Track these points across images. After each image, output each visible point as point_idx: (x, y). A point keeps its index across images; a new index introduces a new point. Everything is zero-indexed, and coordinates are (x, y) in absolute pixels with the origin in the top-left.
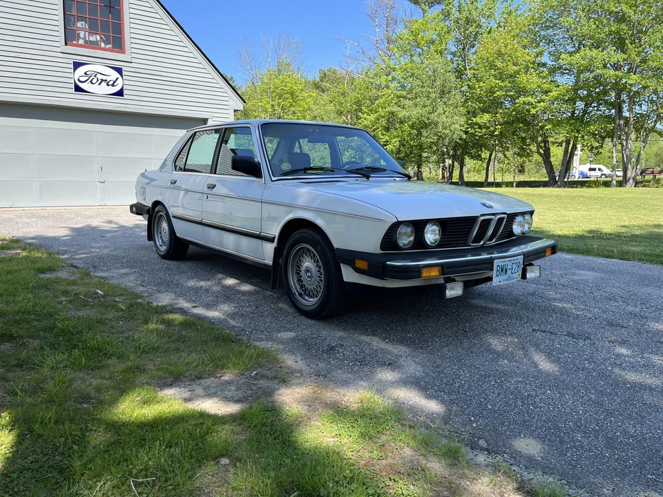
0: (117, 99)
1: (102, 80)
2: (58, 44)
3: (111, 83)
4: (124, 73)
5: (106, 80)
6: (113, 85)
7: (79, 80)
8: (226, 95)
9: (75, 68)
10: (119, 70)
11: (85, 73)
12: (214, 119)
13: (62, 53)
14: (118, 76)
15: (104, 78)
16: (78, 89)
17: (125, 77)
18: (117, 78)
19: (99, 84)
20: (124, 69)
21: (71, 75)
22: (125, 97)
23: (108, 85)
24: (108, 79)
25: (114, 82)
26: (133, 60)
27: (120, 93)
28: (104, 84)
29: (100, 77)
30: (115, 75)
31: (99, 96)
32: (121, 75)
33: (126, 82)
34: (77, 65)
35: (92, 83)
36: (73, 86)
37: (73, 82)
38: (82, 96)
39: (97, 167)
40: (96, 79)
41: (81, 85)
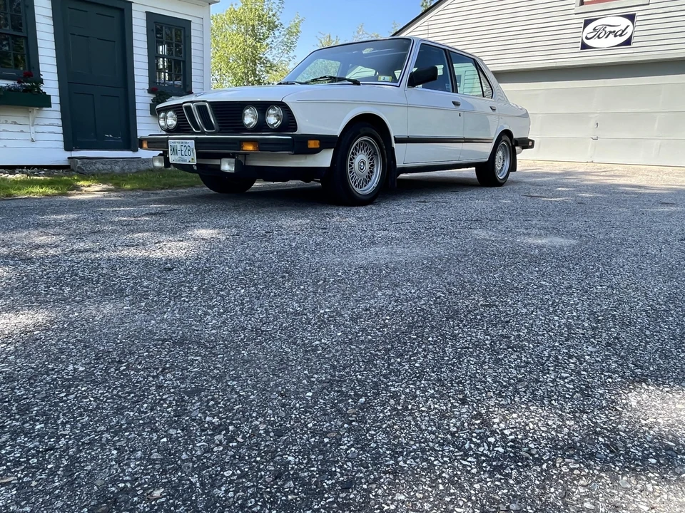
1: (610, 32)
2: (573, 6)
3: (619, 33)
4: (637, 18)
5: (614, 31)
6: (621, 35)
7: (587, 38)
9: (585, 27)
10: (631, 17)
11: (594, 29)
13: (576, 14)
14: (629, 23)
15: (612, 29)
16: (584, 46)
17: (636, 23)
18: (628, 26)
19: (606, 37)
20: (638, 13)
21: (580, 35)
22: (633, 45)
23: (615, 36)
24: (616, 29)
25: (623, 31)
26: (652, 1)
27: (628, 42)
28: (611, 36)
29: (608, 29)
30: (627, 22)
31: (606, 49)
32: (633, 22)
33: (636, 28)
34: (587, 23)
35: (599, 37)
36: (580, 45)
37: (580, 41)
38: (587, 53)
39: (592, 124)
40: (604, 32)
41: (587, 42)
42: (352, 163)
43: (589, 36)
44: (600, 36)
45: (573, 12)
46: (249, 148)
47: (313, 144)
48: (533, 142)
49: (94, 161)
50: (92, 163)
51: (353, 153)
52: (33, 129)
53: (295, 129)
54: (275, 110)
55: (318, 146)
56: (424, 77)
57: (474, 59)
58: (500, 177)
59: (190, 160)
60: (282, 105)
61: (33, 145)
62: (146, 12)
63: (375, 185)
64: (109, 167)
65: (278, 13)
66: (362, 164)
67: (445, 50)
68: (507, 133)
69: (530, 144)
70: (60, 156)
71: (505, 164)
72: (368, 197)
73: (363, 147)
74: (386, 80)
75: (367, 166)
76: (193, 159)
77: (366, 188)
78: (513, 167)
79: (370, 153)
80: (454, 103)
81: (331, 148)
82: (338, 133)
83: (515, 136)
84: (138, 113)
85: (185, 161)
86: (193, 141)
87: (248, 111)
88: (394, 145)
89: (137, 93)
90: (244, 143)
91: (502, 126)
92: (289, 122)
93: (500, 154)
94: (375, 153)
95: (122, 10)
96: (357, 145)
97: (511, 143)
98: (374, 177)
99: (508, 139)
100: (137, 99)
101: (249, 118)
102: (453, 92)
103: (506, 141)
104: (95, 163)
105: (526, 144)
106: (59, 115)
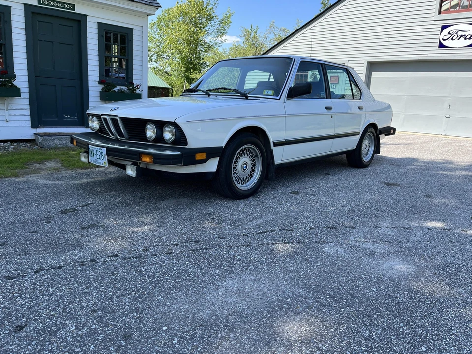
1: (461, 36)
2: (433, 15)
5: (464, 36)
6: (469, 39)
7: (443, 39)
9: (442, 30)
11: (449, 33)
13: (435, 21)
15: (463, 34)
16: (441, 46)
19: (458, 40)
21: (438, 36)
23: (465, 39)
24: (466, 34)
25: (471, 36)
28: (462, 39)
29: (460, 33)
31: (456, 49)
34: (444, 28)
35: (452, 39)
36: (438, 44)
37: (438, 41)
38: (443, 51)
39: (446, 105)
40: (456, 35)
41: (444, 43)
42: (236, 166)
43: (445, 38)
44: (454, 39)
45: (433, 19)
46: (147, 159)
47: (199, 157)
48: (394, 130)
49: (52, 137)
50: (51, 139)
51: (237, 158)
52: (7, 113)
53: (186, 144)
54: (169, 128)
55: (205, 158)
56: (300, 91)
57: (346, 69)
58: (366, 159)
59: (103, 163)
60: (174, 124)
61: (8, 124)
62: (98, 22)
63: (256, 181)
64: (64, 142)
65: (214, 8)
66: (245, 166)
67: (321, 64)
68: (373, 126)
69: (392, 131)
70: (28, 132)
71: (370, 149)
72: (249, 192)
73: (247, 152)
74: (269, 94)
75: (250, 166)
76: (105, 163)
77: (248, 183)
78: (377, 150)
79: (252, 155)
80: (327, 108)
81: (216, 157)
82: (223, 145)
83: (379, 127)
84: (90, 99)
85: (100, 163)
86: (105, 149)
87: (149, 126)
88: (273, 148)
89: (90, 83)
90: (142, 155)
91: (369, 121)
92: (180, 138)
93: (366, 142)
94: (256, 155)
95: (79, 21)
96: (241, 151)
97: (375, 133)
98: (255, 174)
99: (373, 130)
100: (90, 88)
101: (150, 133)
102: (327, 98)
103: (371, 132)
104: (53, 140)
105: (389, 131)
106: (28, 102)
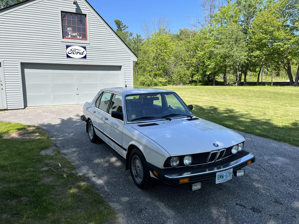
0: (84, 60)
1: (78, 52)
2: (60, 38)
3: (81, 53)
4: (87, 49)
5: (79, 52)
6: (82, 54)
7: (68, 53)
8: (130, 55)
10: (85, 48)
11: (71, 50)
12: (124, 66)
13: (61, 42)
14: (84, 50)
15: (78, 51)
16: (68, 57)
17: (87, 50)
18: (84, 51)
19: (77, 54)
20: (87, 47)
21: (65, 51)
22: (87, 58)
23: (80, 54)
24: (80, 51)
25: (83, 53)
26: (91, 43)
27: (85, 57)
28: (78, 54)
29: (77, 51)
30: (83, 50)
31: (77, 59)
32: (85, 49)
33: (87, 52)
34: (68, 47)
37: (66, 54)
38: (69, 59)
39: (75, 88)
41: (69, 55)
43: (70, 52)
44: (74, 53)
